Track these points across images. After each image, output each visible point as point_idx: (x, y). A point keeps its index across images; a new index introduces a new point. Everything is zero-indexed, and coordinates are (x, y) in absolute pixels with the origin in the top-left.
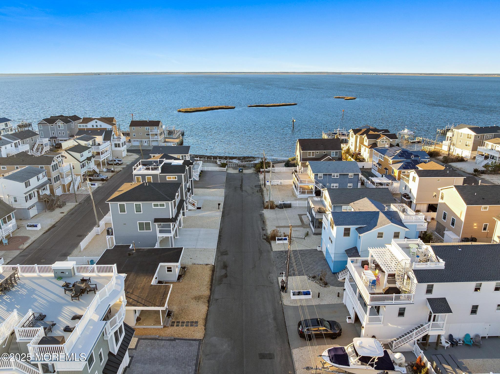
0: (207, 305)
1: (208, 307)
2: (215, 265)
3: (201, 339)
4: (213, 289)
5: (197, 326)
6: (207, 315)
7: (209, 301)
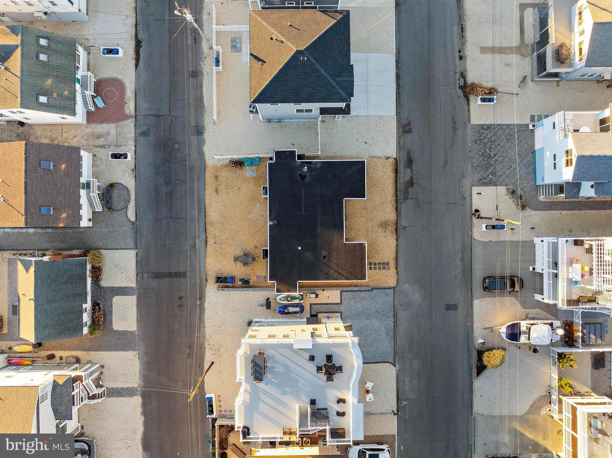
0: (396, 237)
1: (397, 240)
2: (398, 158)
3: (395, 287)
4: (399, 209)
5: (389, 269)
6: (397, 252)
7: (396, 230)
